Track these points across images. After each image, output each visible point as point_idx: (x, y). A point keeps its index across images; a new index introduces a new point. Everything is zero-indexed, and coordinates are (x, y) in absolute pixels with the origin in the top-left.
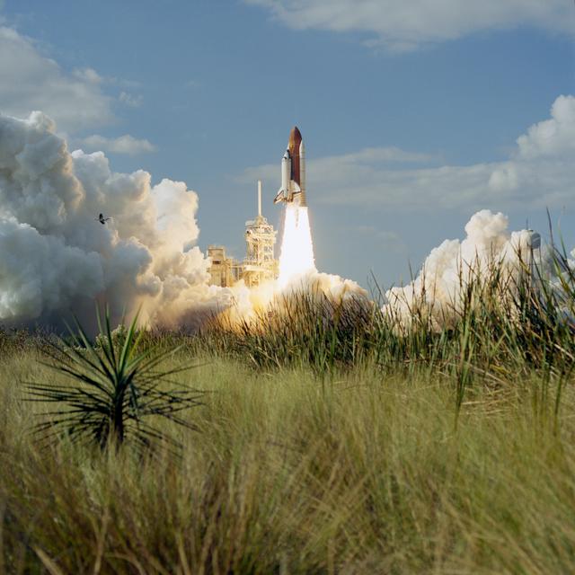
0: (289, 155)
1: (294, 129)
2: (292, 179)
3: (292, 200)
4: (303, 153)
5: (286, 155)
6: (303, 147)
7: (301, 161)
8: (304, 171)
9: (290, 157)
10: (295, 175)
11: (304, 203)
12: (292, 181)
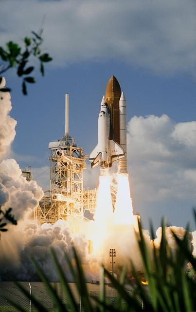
0: (108, 108)
1: (111, 79)
2: (111, 138)
3: (110, 165)
4: (124, 107)
5: (103, 109)
6: (125, 100)
7: (121, 117)
8: (125, 129)
9: (109, 111)
10: (114, 134)
11: (124, 170)
12: (112, 141)
